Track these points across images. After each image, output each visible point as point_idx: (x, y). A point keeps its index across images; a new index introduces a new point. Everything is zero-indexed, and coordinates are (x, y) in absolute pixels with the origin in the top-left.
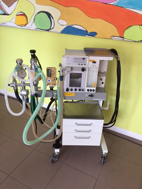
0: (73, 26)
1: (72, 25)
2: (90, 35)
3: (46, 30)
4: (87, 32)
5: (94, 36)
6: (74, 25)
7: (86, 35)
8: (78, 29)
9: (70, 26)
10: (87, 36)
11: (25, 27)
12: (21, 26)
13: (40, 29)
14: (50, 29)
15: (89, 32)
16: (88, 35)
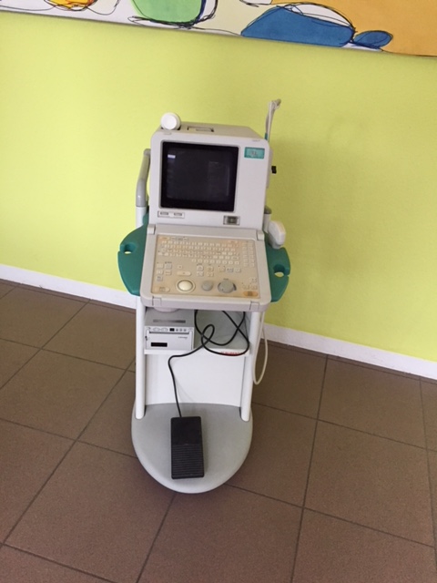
0: (294, 9)
1: (294, 5)
2: (364, 41)
3: (180, 24)
4: (354, 32)
5: (378, 47)
6: (302, 3)
7: (346, 43)
8: (315, 21)
9: (283, 8)
10: (349, 45)
11: (86, 14)
12: (70, 9)
13: (152, 20)
14: (197, 20)
15: (359, 30)
16: (353, 43)
